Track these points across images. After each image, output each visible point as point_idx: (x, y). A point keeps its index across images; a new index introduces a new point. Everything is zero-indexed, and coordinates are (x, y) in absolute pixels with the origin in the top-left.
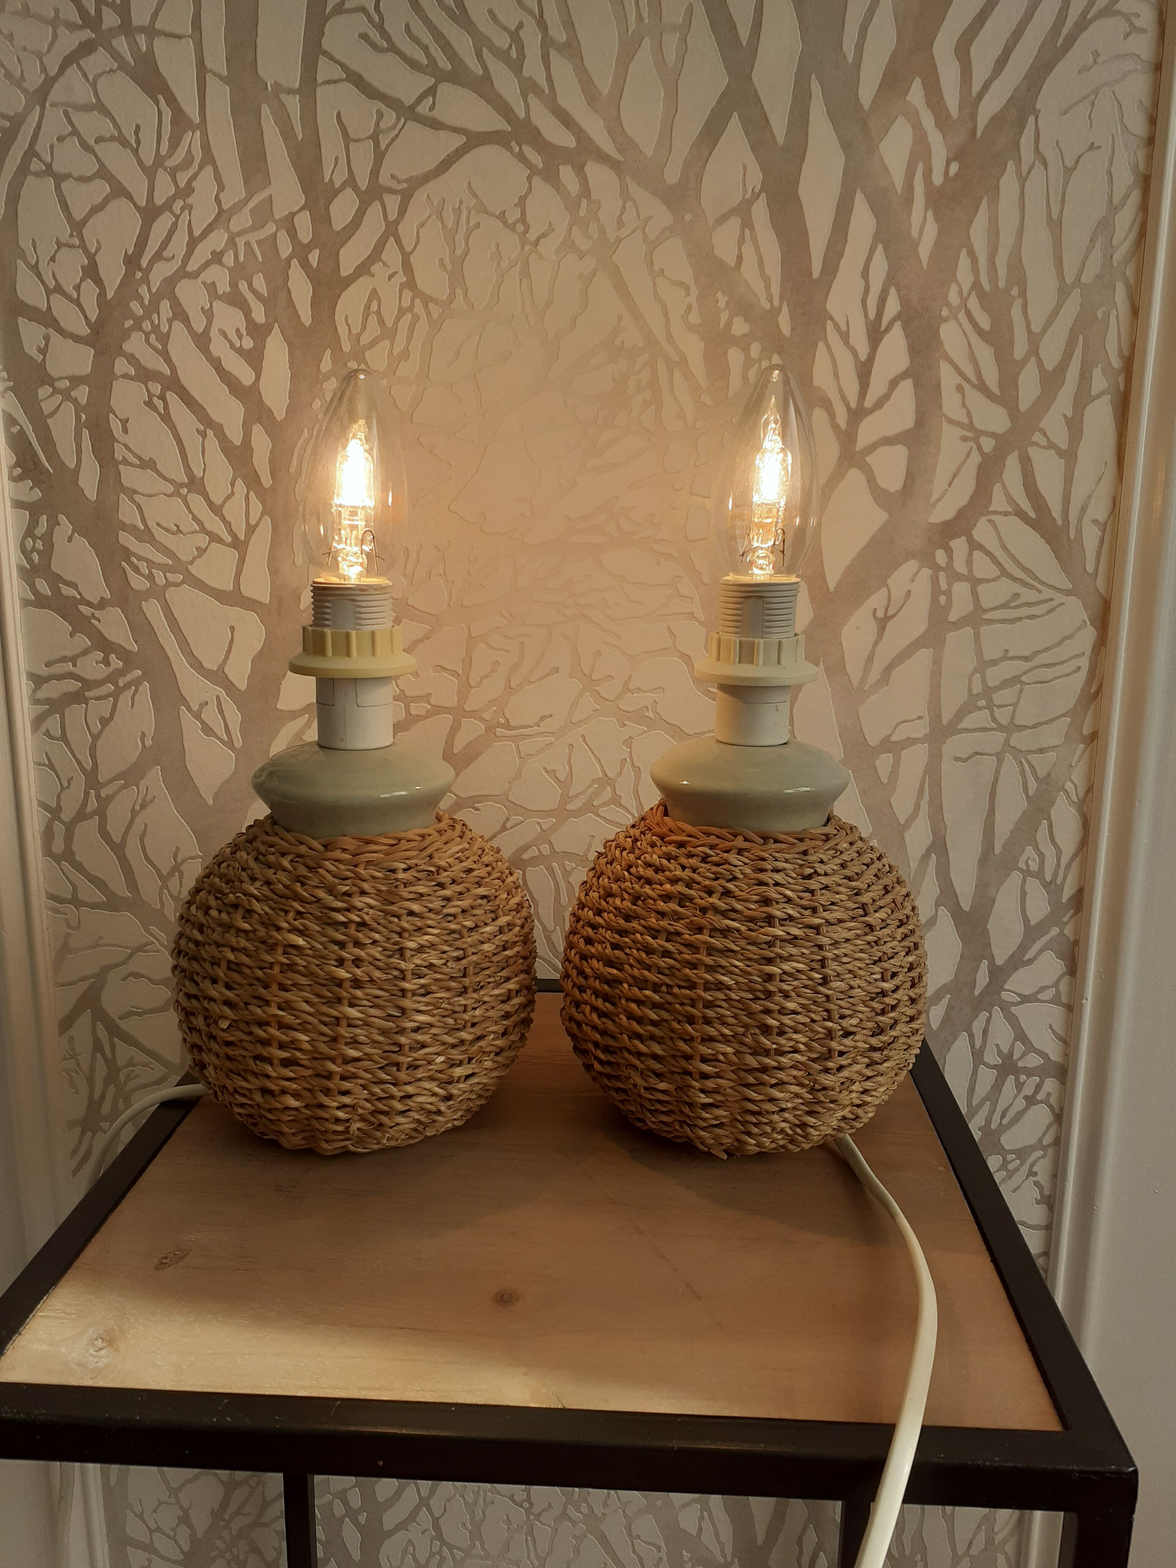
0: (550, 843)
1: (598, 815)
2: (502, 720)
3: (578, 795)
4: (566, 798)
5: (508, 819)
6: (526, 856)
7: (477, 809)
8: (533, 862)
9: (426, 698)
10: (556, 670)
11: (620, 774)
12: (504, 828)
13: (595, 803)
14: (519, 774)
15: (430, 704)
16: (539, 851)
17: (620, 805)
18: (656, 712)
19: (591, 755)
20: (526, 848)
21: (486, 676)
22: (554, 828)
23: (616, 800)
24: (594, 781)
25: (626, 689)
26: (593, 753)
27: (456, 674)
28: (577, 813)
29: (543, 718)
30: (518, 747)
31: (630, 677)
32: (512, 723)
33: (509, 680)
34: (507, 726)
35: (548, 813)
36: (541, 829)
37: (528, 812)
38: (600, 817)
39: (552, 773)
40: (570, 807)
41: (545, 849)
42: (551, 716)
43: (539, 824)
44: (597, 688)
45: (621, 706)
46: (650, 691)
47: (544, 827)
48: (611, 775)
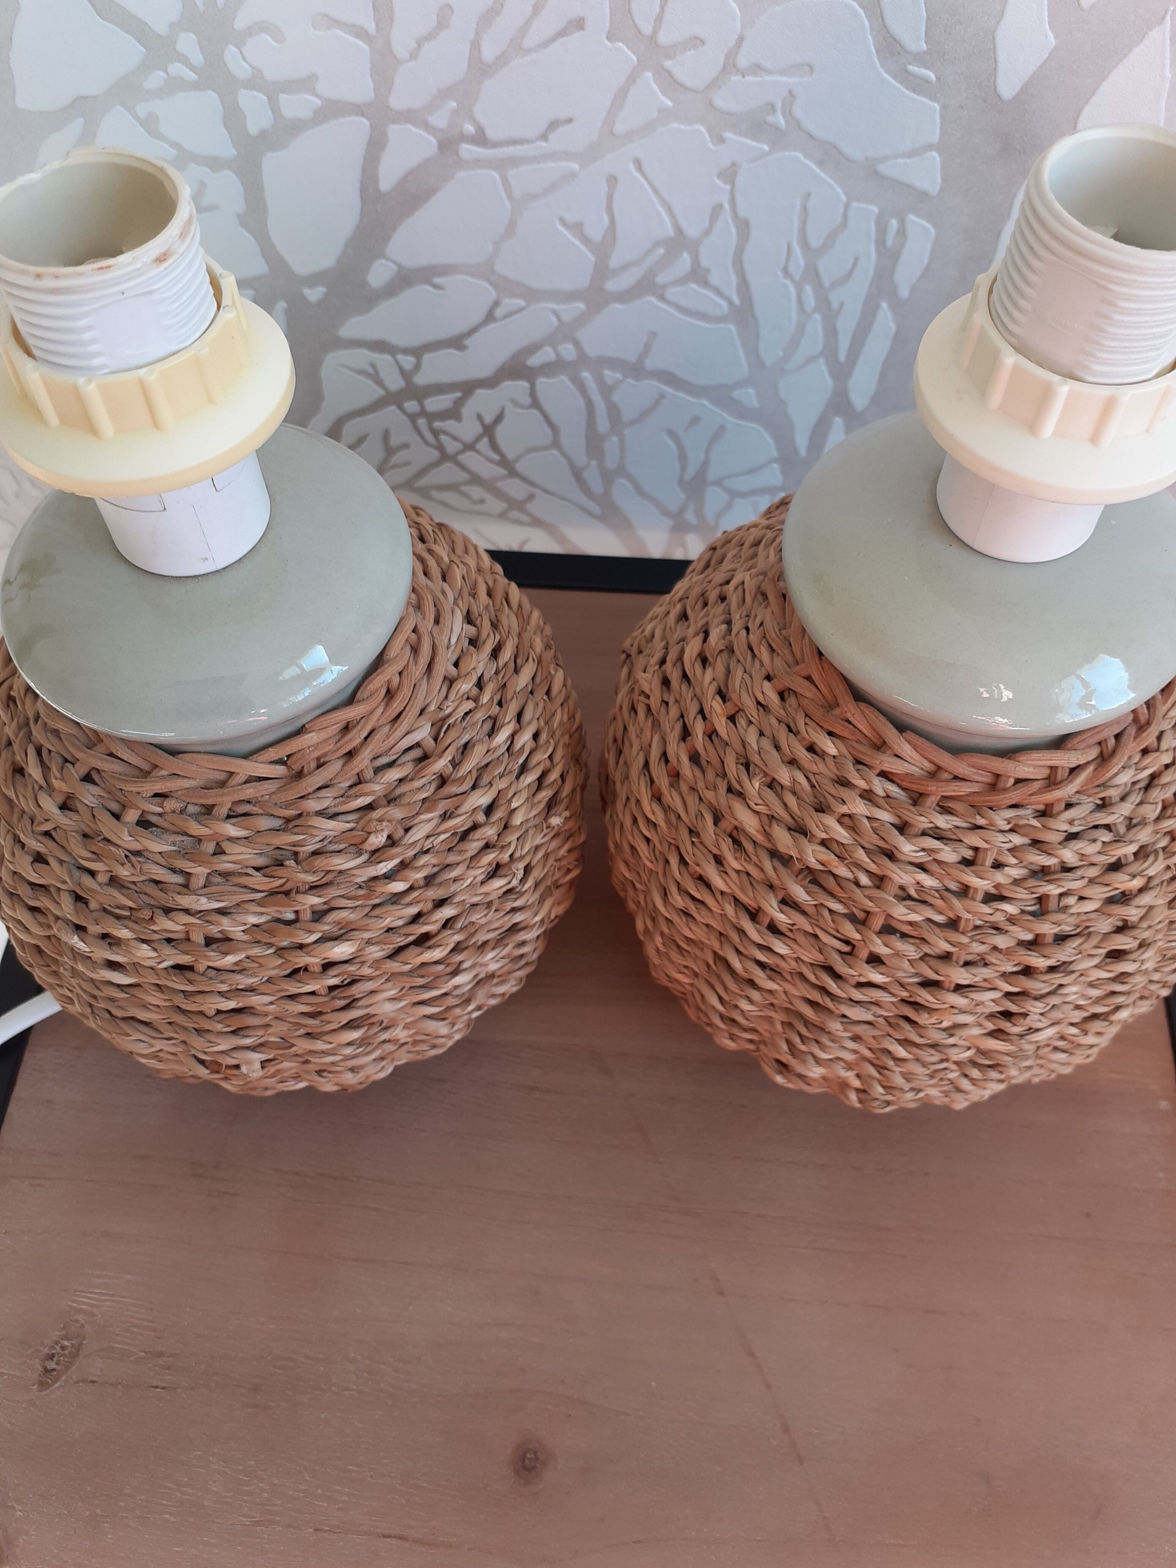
0: (577, 344)
1: (662, 298)
2: (470, 129)
3: (625, 267)
4: (602, 271)
5: (496, 304)
6: (534, 361)
7: (437, 287)
8: (548, 369)
9: (307, 84)
10: (579, 24)
11: (708, 232)
12: (490, 317)
13: (660, 279)
14: (511, 229)
15: (318, 96)
16: (557, 353)
17: (705, 283)
18: (789, 114)
19: (653, 197)
20: (533, 348)
21: (429, 37)
22: (582, 319)
23: (698, 275)
24: (657, 244)
25: (730, 66)
26: (655, 190)
27: (360, 33)
28: (625, 296)
29: (554, 125)
30: (505, 180)
31: (741, 39)
32: (492, 134)
33: (475, 45)
34: (481, 139)
35: (572, 296)
36: (559, 320)
37: (532, 295)
38: (668, 303)
39: (578, 229)
40: (611, 285)
41: (568, 351)
42: (570, 121)
43: (555, 313)
44: (668, 64)
45: (718, 102)
46: (782, 72)
47: (566, 317)
48: (692, 231)
